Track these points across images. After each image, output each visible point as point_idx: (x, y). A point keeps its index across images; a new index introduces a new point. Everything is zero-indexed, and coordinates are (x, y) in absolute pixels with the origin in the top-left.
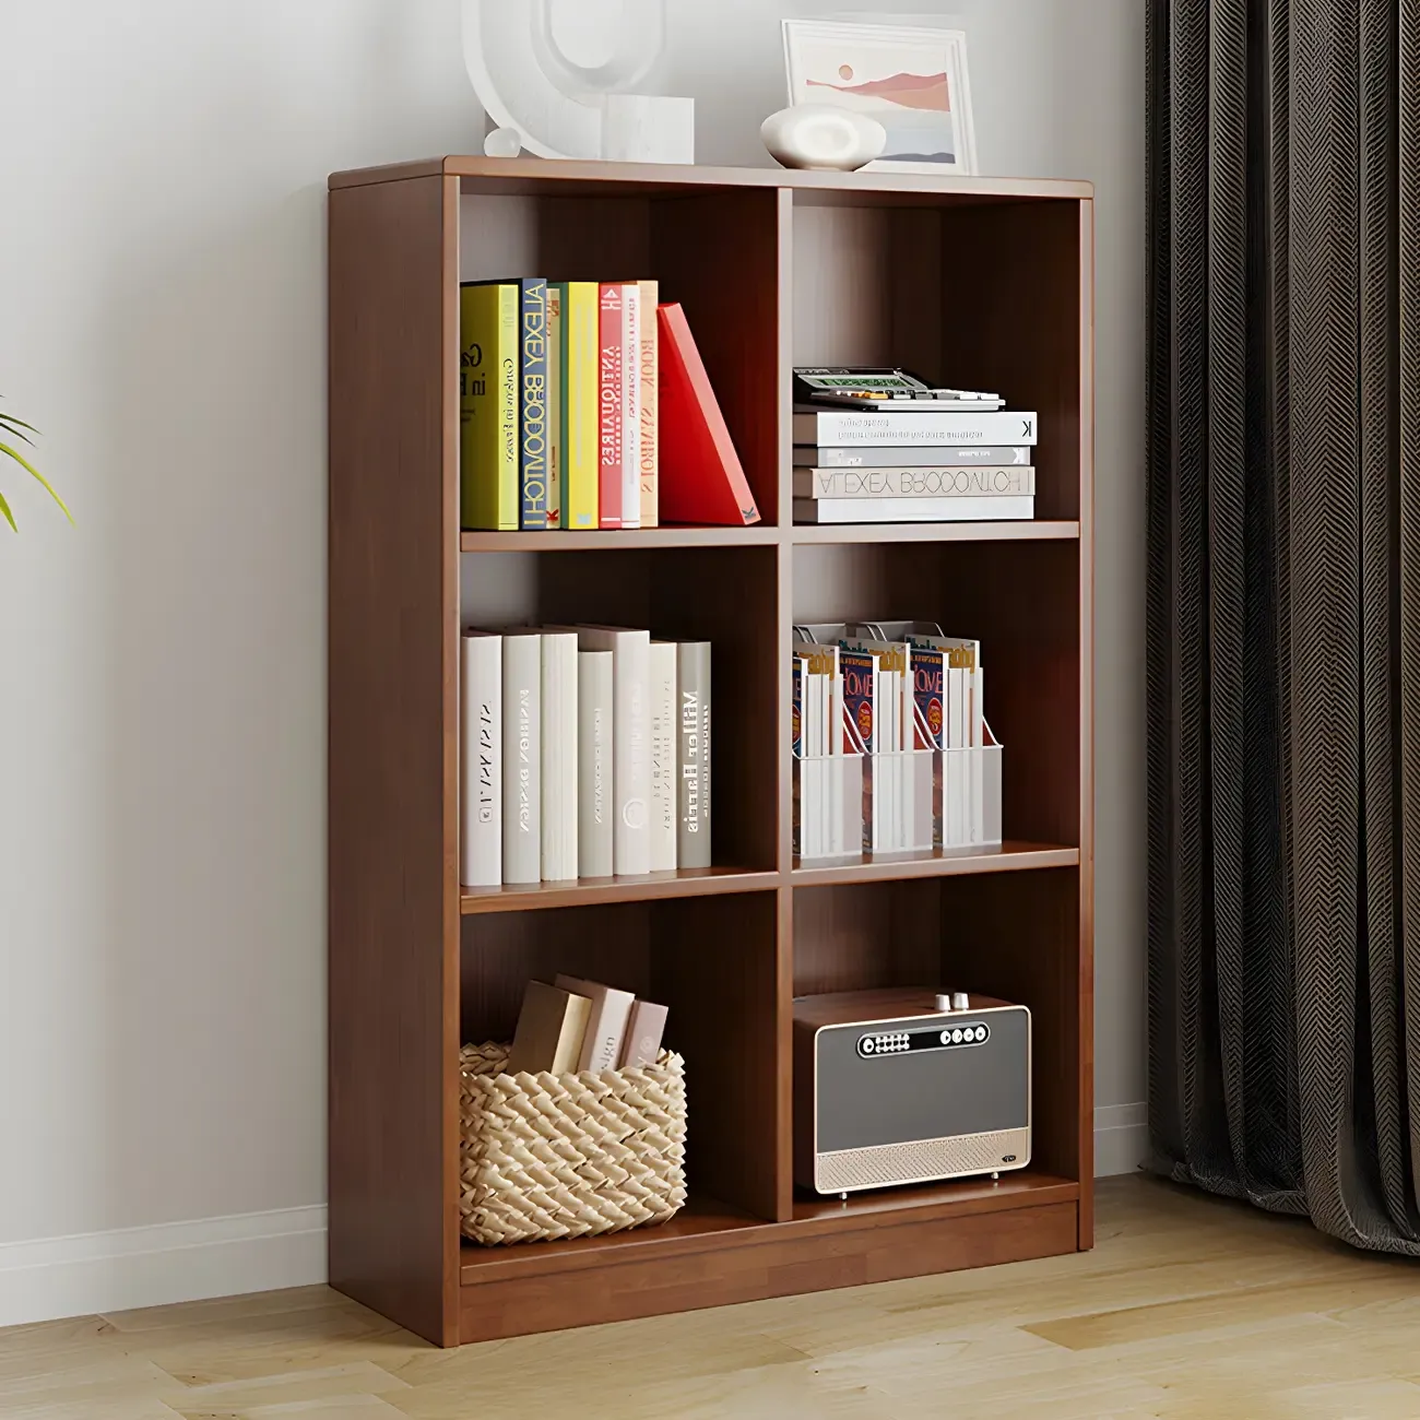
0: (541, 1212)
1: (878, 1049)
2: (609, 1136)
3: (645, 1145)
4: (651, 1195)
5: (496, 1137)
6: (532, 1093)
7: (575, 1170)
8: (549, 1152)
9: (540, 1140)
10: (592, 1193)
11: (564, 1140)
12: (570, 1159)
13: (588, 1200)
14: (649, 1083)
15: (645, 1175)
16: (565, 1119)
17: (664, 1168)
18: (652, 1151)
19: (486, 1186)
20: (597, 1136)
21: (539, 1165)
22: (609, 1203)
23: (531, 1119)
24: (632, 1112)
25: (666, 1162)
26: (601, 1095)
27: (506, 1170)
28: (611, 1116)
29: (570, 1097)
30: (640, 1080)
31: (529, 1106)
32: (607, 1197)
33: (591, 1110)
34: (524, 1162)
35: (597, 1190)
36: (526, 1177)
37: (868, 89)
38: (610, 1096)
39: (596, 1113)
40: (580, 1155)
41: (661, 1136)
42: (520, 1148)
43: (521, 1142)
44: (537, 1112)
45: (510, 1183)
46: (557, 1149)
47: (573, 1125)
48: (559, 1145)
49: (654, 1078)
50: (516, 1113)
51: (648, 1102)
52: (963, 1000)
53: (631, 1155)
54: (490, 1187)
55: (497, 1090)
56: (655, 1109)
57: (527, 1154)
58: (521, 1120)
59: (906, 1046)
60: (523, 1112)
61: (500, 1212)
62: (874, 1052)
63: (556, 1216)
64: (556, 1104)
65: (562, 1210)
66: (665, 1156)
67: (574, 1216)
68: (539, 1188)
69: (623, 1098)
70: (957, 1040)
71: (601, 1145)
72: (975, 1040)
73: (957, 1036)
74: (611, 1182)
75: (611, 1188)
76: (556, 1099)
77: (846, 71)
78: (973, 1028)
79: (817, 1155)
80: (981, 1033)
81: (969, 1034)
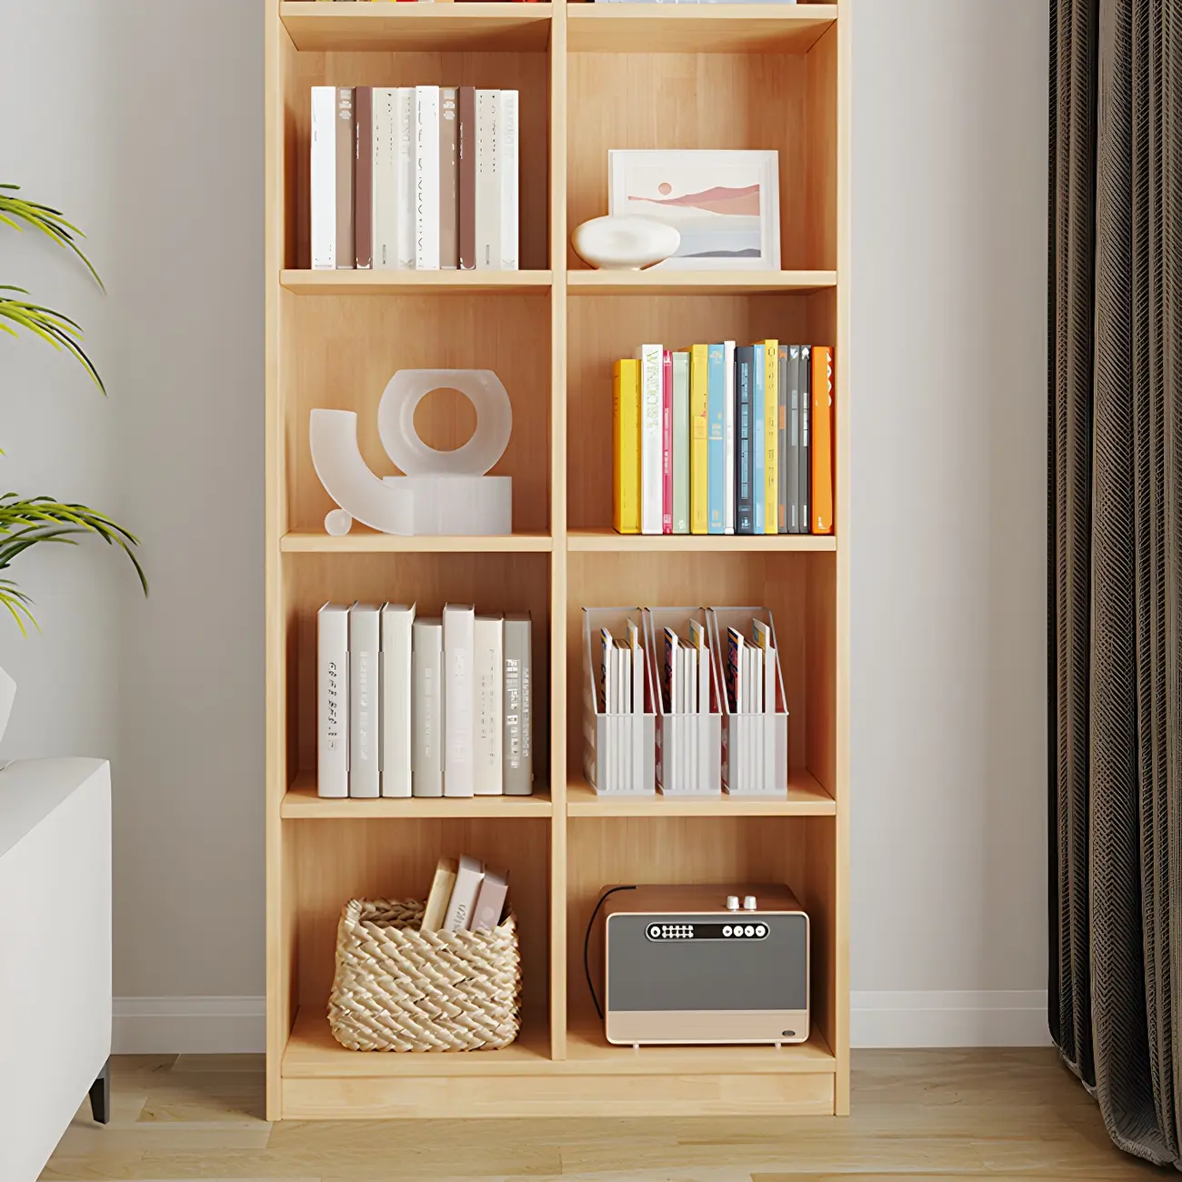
0: (387, 1031)
1: (664, 935)
2: (443, 979)
3: (474, 990)
4: (480, 1028)
5: (353, 972)
6: (381, 942)
7: (415, 1003)
8: (393, 986)
9: (387, 978)
10: (430, 1022)
11: (407, 980)
12: (412, 995)
13: (426, 1027)
14: (478, 944)
15: (476, 1013)
16: (408, 964)
17: (492, 1010)
18: (481, 995)
19: (344, 1008)
20: (433, 980)
21: (386, 996)
22: (445, 1031)
23: (380, 961)
24: (464, 964)
25: (493, 1005)
26: (438, 949)
27: (358, 998)
28: (445, 965)
29: (412, 947)
30: (470, 940)
31: (378, 950)
32: (443, 1026)
33: (428, 960)
34: (374, 993)
35: (433, 1020)
36: (374, 1003)
37: (684, 201)
38: (445, 950)
39: (433, 962)
40: (418, 992)
41: (489, 984)
42: (370, 982)
43: (372, 977)
44: (384, 956)
45: (362, 1008)
46: (400, 986)
47: (414, 968)
48: (402, 983)
49: (483, 940)
50: (367, 956)
51: (476, 958)
52: (751, 902)
53: (463, 996)
54: (347, 1008)
55: (353, 937)
56: (482, 963)
57: (375, 986)
58: (372, 961)
59: (690, 934)
60: (373, 955)
61: (355, 1029)
62: (661, 937)
63: (400, 1035)
64: (400, 951)
65: (405, 1032)
66: (493, 1000)
67: (414, 1036)
68: (386, 1013)
69: (454, 953)
70: (737, 934)
71: (437, 986)
72: (755, 936)
73: (738, 931)
74: (445, 1015)
75: (445, 1019)
76: (400, 948)
77: (665, 187)
78: (755, 926)
79: (608, 1013)
80: (761, 931)
81: (750, 931)
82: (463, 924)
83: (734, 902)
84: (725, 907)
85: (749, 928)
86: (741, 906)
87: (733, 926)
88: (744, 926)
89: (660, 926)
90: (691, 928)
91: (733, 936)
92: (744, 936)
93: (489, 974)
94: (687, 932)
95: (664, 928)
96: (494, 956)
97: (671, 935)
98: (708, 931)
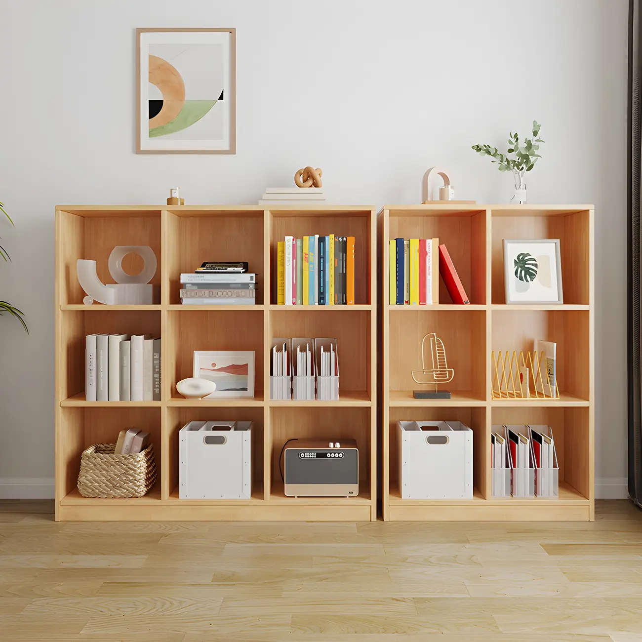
1: (306, 456)
52: (338, 445)
59: (315, 456)
62: (304, 457)
72: (339, 457)
73: (333, 455)
78: (339, 454)
79: (285, 485)
80: (341, 455)
81: (337, 455)
83: (332, 445)
84: (328, 447)
85: (337, 454)
86: (334, 447)
87: (331, 454)
88: (335, 454)
89: (304, 453)
90: (315, 454)
91: (331, 457)
92: (335, 457)
94: (314, 455)
95: (306, 454)
97: (308, 456)
98: (324, 455)
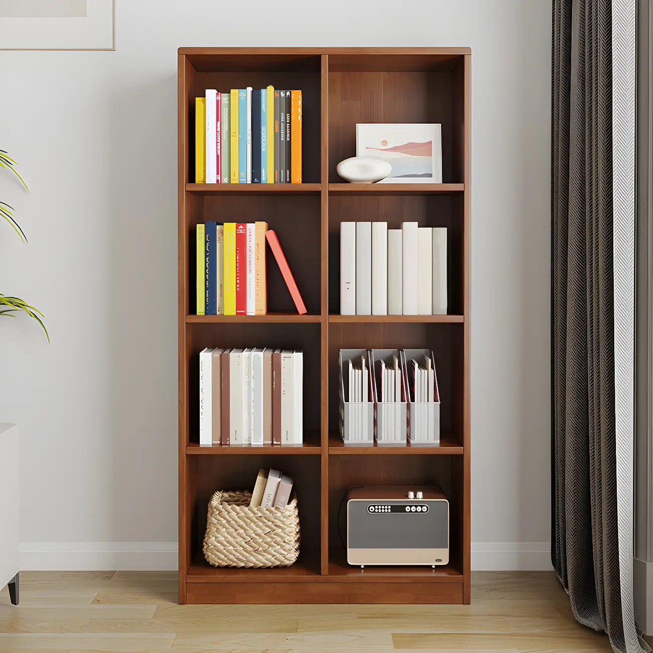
0: (232, 557)
1: (376, 511)
2: (259, 531)
3: (275, 536)
4: (278, 556)
5: (215, 527)
6: (229, 512)
7: (245, 543)
8: (235, 534)
9: (232, 530)
10: (253, 553)
11: (242, 531)
12: (244, 539)
13: (251, 555)
14: (277, 513)
15: (276, 548)
16: (242, 523)
17: (284, 546)
18: (279, 539)
19: (210, 545)
20: (255, 532)
21: (231, 539)
22: (260, 557)
23: (228, 522)
24: (270, 524)
25: (284, 544)
26: (257, 516)
27: (217, 540)
28: (261, 524)
29: (244, 515)
30: (273, 512)
31: (227, 516)
32: (260, 555)
33: (252, 521)
34: (225, 538)
35: (255, 551)
36: (225, 543)
38: (260, 516)
39: (255, 523)
40: (247, 537)
41: (282, 534)
42: (223, 532)
43: (224, 529)
44: (230, 519)
45: (220, 545)
46: (239, 534)
47: (245, 525)
48: (239, 533)
49: (279, 511)
50: (222, 519)
51: (276, 520)
52: (420, 495)
53: (269, 540)
54: (212, 545)
55: (215, 510)
56: (279, 523)
57: (226, 534)
58: (224, 522)
59: (389, 511)
60: (225, 519)
61: (216, 555)
62: (374, 512)
63: (238, 559)
64: (238, 517)
65: (241, 557)
66: (284, 542)
67: (245, 559)
68: (231, 548)
69: (265, 518)
70: (413, 511)
71: (256, 535)
72: (422, 511)
73: (413, 509)
74: (261, 549)
75: (260, 551)
76: (238, 516)
78: (422, 506)
79: (348, 549)
80: (425, 509)
81: (419, 509)
82: (270, 503)
83: (411, 494)
84: (407, 497)
85: (419, 507)
86: (415, 496)
87: (411, 507)
88: (416, 507)
89: (374, 506)
90: (389, 507)
91: (411, 511)
92: (416, 511)
93: (283, 529)
94: (388, 509)
95: (376, 507)
96: (284, 519)
97: (380, 511)
98: (401, 509)
